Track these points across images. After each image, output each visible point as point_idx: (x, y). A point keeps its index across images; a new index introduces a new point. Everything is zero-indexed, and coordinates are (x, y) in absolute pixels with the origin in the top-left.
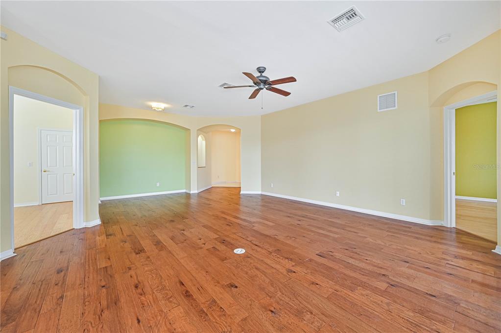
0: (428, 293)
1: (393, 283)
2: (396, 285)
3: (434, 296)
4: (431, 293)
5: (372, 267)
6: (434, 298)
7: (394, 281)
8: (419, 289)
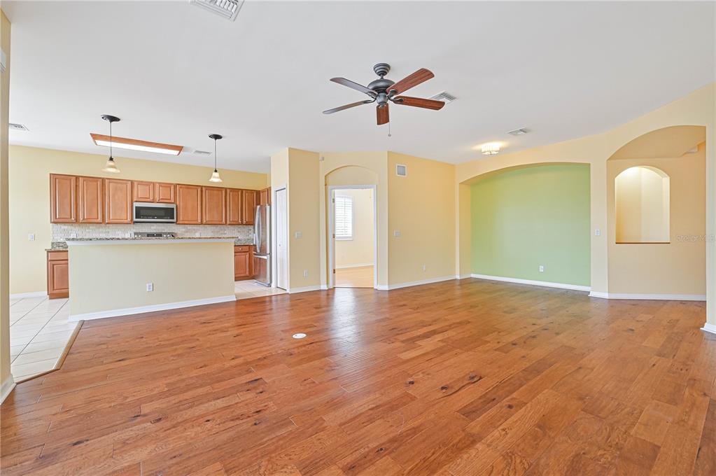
0: (86, 443)
1: (139, 419)
2: (132, 420)
3: (75, 444)
4: (81, 445)
5: (186, 417)
6: (75, 441)
7: (139, 423)
8: (99, 439)
